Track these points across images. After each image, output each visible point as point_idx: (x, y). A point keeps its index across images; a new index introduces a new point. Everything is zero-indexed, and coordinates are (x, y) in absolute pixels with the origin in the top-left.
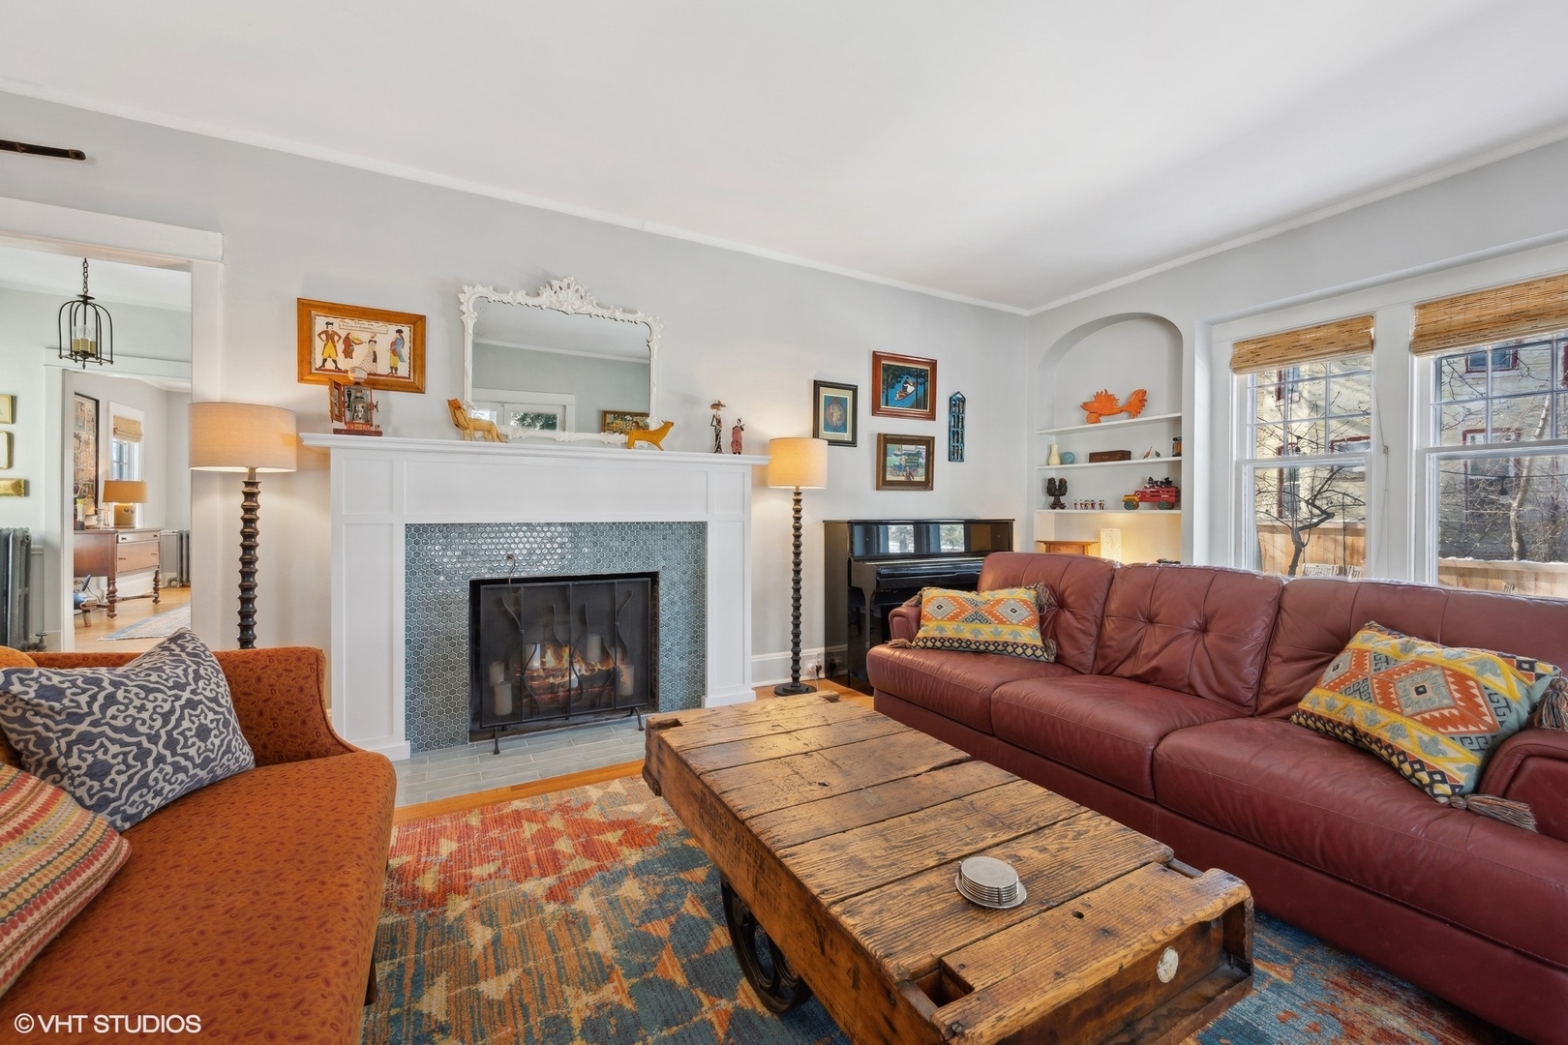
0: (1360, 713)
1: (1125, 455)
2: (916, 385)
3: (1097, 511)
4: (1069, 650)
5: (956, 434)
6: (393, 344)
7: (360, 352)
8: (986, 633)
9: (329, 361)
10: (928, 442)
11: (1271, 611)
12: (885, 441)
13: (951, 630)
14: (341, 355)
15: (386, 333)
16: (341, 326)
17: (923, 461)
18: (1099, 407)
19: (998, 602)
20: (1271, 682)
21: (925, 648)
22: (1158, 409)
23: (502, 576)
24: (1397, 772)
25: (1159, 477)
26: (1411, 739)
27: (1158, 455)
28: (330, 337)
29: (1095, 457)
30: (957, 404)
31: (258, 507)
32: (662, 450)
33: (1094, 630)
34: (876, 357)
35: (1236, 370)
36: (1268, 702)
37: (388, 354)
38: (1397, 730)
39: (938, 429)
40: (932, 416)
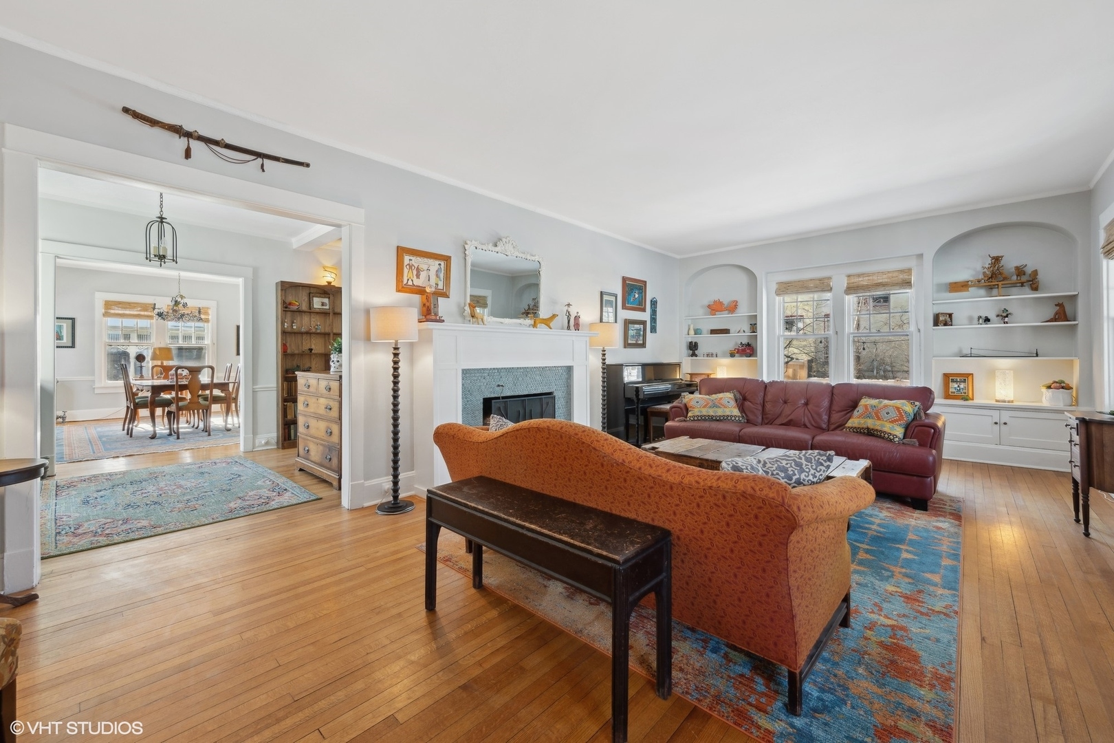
0: (870, 423)
1: (726, 331)
2: (638, 294)
3: (715, 358)
4: (751, 417)
5: (654, 320)
6: (437, 271)
7: (423, 275)
8: (720, 412)
9: (410, 281)
10: (643, 323)
11: (830, 395)
12: (628, 323)
13: (705, 412)
14: (415, 277)
15: (434, 265)
16: (416, 261)
17: (642, 333)
18: (715, 308)
19: (721, 399)
20: (833, 420)
21: (694, 420)
22: (744, 311)
23: (496, 396)
24: (883, 438)
25: (745, 341)
26: (887, 427)
27: (744, 331)
28: (411, 266)
29: (713, 332)
30: (654, 303)
31: (399, 361)
32: (551, 328)
33: (760, 408)
34: (624, 279)
35: (777, 295)
36: (832, 427)
37: (435, 277)
38: (883, 426)
39: (645, 316)
40: (644, 310)
